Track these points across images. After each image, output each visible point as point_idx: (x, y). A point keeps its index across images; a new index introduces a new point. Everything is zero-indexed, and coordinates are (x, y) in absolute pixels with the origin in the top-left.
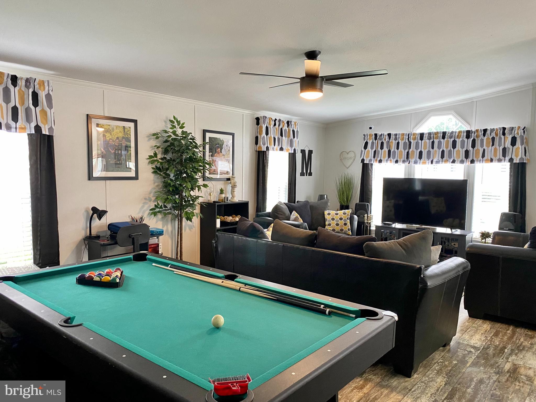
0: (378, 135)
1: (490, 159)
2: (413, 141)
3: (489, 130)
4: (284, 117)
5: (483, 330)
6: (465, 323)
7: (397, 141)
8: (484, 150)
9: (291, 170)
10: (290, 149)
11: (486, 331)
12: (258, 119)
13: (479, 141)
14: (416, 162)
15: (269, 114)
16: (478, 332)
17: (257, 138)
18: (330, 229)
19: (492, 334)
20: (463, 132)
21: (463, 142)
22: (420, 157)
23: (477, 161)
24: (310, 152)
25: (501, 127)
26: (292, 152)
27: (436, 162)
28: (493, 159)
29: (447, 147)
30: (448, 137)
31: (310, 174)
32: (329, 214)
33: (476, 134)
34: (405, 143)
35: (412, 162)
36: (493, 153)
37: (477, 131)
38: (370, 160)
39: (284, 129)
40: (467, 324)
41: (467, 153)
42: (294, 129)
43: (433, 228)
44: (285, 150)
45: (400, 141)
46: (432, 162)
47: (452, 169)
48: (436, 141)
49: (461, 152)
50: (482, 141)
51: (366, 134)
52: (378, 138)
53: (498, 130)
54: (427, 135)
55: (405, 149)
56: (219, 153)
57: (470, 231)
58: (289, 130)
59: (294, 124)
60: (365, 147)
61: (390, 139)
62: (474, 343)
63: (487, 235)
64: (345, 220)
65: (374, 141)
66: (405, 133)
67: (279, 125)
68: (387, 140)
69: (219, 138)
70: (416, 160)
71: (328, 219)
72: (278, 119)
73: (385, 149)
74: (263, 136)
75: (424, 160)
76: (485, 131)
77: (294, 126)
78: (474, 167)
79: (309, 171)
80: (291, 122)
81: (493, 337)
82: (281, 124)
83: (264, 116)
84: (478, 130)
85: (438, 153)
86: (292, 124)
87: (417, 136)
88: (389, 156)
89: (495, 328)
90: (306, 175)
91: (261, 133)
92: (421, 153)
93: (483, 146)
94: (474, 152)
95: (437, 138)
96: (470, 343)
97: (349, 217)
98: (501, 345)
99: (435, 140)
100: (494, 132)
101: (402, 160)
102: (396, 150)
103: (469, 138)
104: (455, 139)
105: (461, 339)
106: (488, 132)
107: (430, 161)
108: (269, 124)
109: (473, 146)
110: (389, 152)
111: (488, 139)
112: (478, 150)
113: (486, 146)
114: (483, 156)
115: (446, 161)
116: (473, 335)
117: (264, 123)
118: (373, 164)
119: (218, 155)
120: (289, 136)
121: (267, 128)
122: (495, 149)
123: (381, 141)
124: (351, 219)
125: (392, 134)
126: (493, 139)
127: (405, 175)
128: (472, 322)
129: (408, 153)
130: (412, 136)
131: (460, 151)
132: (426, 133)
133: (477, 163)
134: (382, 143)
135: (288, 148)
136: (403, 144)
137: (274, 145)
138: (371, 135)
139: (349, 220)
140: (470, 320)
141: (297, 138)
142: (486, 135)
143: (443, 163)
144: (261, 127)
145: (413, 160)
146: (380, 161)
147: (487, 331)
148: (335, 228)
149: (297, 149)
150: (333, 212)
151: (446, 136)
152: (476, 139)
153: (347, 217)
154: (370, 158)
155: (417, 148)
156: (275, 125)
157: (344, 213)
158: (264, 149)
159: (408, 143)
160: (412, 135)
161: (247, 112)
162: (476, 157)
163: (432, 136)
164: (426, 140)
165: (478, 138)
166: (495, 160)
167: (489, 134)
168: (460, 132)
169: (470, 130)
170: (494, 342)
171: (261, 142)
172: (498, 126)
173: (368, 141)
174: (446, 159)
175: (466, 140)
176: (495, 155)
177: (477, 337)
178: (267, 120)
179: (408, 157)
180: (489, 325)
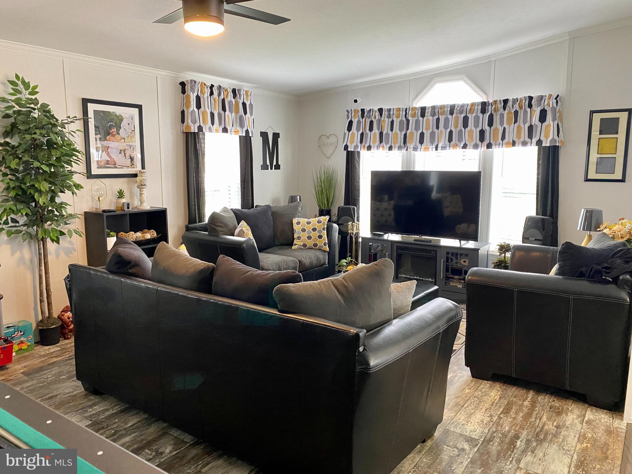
0: (365, 111)
1: (512, 142)
2: (412, 118)
3: (511, 100)
4: (228, 83)
5: (489, 401)
6: (464, 389)
7: (390, 120)
8: (505, 128)
9: (243, 161)
10: (240, 130)
11: (492, 405)
12: (183, 84)
13: (498, 116)
14: (415, 149)
15: (199, 77)
16: (481, 407)
17: (183, 113)
18: (299, 243)
19: (501, 409)
20: (477, 105)
21: (477, 118)
22: (421, 141)
23: (496, 145)
24: (276, 136)
25: (526, 96)
26: (243, 135)
27: (442, 147)
28: (515, 142)
29: (456, 127)
30: (458, 112)
31: (278, 167)
32: (298, 223)
33: (494, 107)
34: (401, 122)
35: (410, 148)
36: (516, 133)
37: (495, 102)
38: (356, 147)
39: (227, 101)
40: (467, 391)
41: (482, 133)
42: (245, 101)
43: (436, 239)
44: (231, 132)
45: (395, 119)
46: (437, 149)
47: (464, 157)
48: (442, 118)
49: (475, 133)
50: (502, 116)
51: (349, 110)
52: (365, 115)
53: (522, 101)
54: (430, 110)
55: (401, 130)
56: (115, 135)
57: (486, 242)
58: (237, 103)
59: (244, 94)
60: (349, 128)
61: (381, 117)
62: (472, 431)
63: (506, 248)
64: (320, 231)
65: (361, 120)
66: (401, 107)
67: (219, 95)
68: (377, 118)
69: (114, 112)
70: (416, 145)
71: (297, 231)
72: (216, 85)
73: (376, 131)
74: (191, 109)
75: (427, 145)
76: (506, 102)
77: (245, 96)
78: (492, 153)
79: (275, 163)
80: (239, 90)
81: (501, 416)
82: (222, 93)
83: (191, 80)
84: (497, 101)
85: (444, 134)
86: (242, 93)
87: (417, 112)
88: (381, 141)
89: (507, 397)
90: (271, 169)
91: (188, 105)
92: (422, 135)
93: (504, 124)
94: (492, 132)
95: (443, 113)
96: (465, 432)
97: (326, 226)
98: (512, 433)
99: (440, 117)
100: (518, 103)
101: (397, 145)
102: (390, 132)
103: (485, 113)
104: (467, 115)
105: (452, 423)
106: (510, 104)
107: (434, 146)
108: (201, 92)
109: (490, 124)
110: (381, 134)
111: (509, 113)
112: (497, 129)
113: (507, 123)
114: (503, 138)
115: (456, 145)
116: (472, 414)
117: (193, 90)
118: (359, 152)
119: (112, 138)
120: (237, 112)
121: (198, 99)
122: (519, 128)
123: (370, 120)
124: (329, 230)
125: (385, 109)
126: (516, 113)
127: (402, 167)
128: (474, 387)
129: (405, 135)
130: (410, 112)
131: (473, 131)
132: (429, 107)
133: (495, 148)
134: (371, 123)
135: (236, 129)
136: (398, 123)
137: (213, 123)
138: (356, 111)
139: (326, 231)
140: (473, 383)
141: (251, 114)
142: (507, 108)
143: (451, 148)
144: (188, 97)
145: (412, 146)
146: (369, 148)
147: (494, 405)
148: (306, 243)
149: (252, 131)
150: (303, 221)
151: (455, 111)
152: (494, 114)
153: (323, 226)
154: (355, 144)
155: (417, 128)
156: (212, 93)
157: (318, 221)
158: (194, 129)
159: (405, 122)
160: (411, 110)
161: (164, 73)
162: (493, 140)
163: (436, 110)
164: (429, 116)
165: (497, 113)
166: (518, 144)
167: (511, 106)
168: (473, 105)
169: (486, 102)
170: (501, 426)
171: (189, 119)
172: (521, 94)
173: (353, 120)
174: (455, 143)
175: (481, 115)
176: (519, 136)
177: (477, 417)
178: (198, 87)
179: (405, 142)
180: (499, 391)
